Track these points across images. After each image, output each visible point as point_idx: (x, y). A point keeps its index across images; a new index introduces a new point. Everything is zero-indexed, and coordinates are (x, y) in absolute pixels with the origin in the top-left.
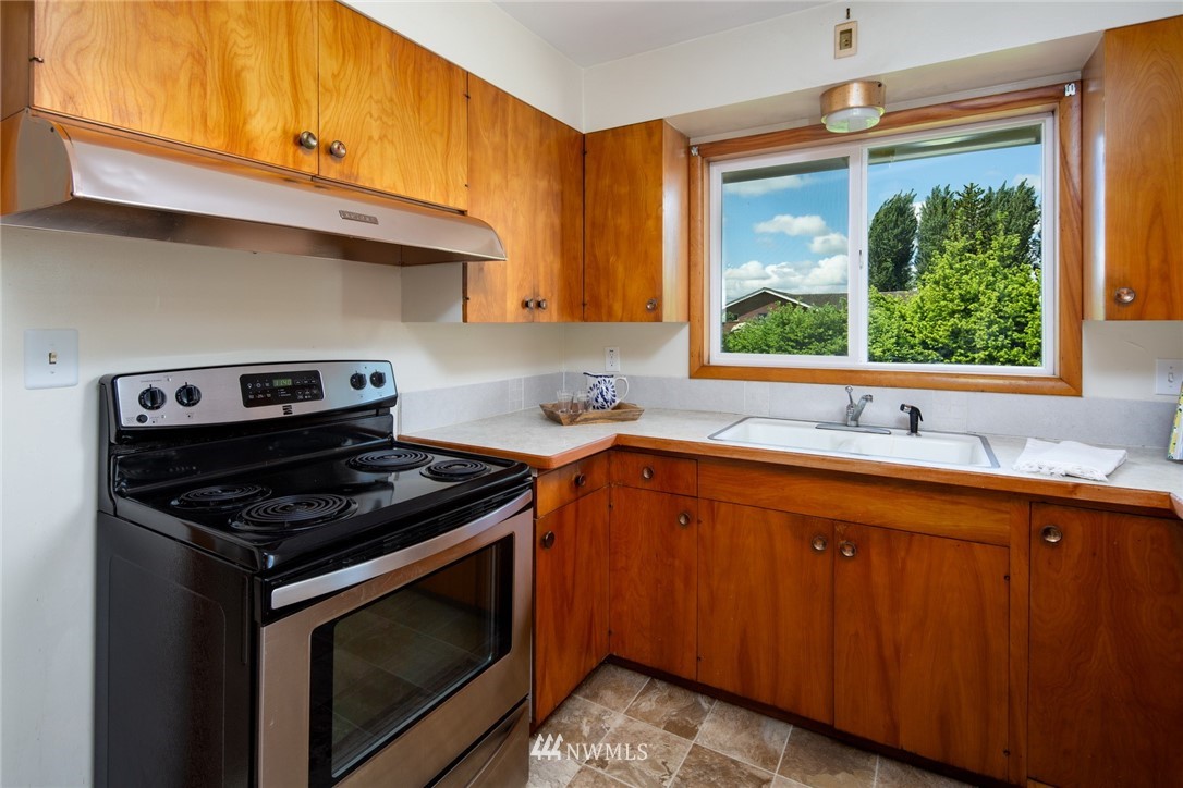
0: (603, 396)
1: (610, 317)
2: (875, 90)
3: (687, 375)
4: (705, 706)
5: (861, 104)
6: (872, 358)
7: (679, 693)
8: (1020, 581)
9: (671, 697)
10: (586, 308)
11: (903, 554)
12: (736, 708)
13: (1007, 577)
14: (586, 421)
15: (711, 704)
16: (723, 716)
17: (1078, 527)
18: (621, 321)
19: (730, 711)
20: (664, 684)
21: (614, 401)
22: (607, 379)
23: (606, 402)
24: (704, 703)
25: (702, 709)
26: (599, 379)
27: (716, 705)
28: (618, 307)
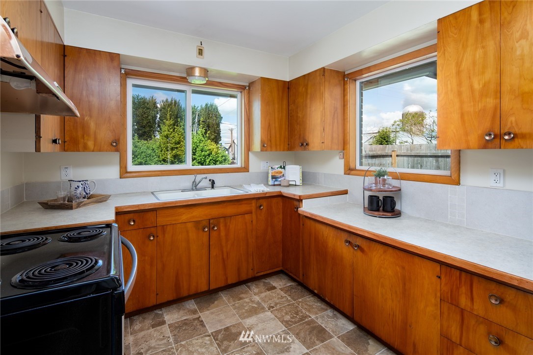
0: (85, 191)
1: (85, 148)
2: (205, 72)
3: (119, 177)
4: (160, 312)
5: (198, 75)
6: (193, 165)
7: (146, 315)
8: (254, 222)
9: (144, 319)
10: (66, 144)
11: (229, 223)
12: (172, 306)
13: (252, 222)
14: (85, 205)
15: (161, 310)
16: (169, 311)
17: (264, 203)
18: (93, 151)
19: (170, 308)
20: (137, 316)
21: (90, 193)
22: (86, 182)
23: (87, 194)
24: (159, 312)
25: (160, 314)
26: (82, 182)
27: (164, 310)
28: (91, 144)
